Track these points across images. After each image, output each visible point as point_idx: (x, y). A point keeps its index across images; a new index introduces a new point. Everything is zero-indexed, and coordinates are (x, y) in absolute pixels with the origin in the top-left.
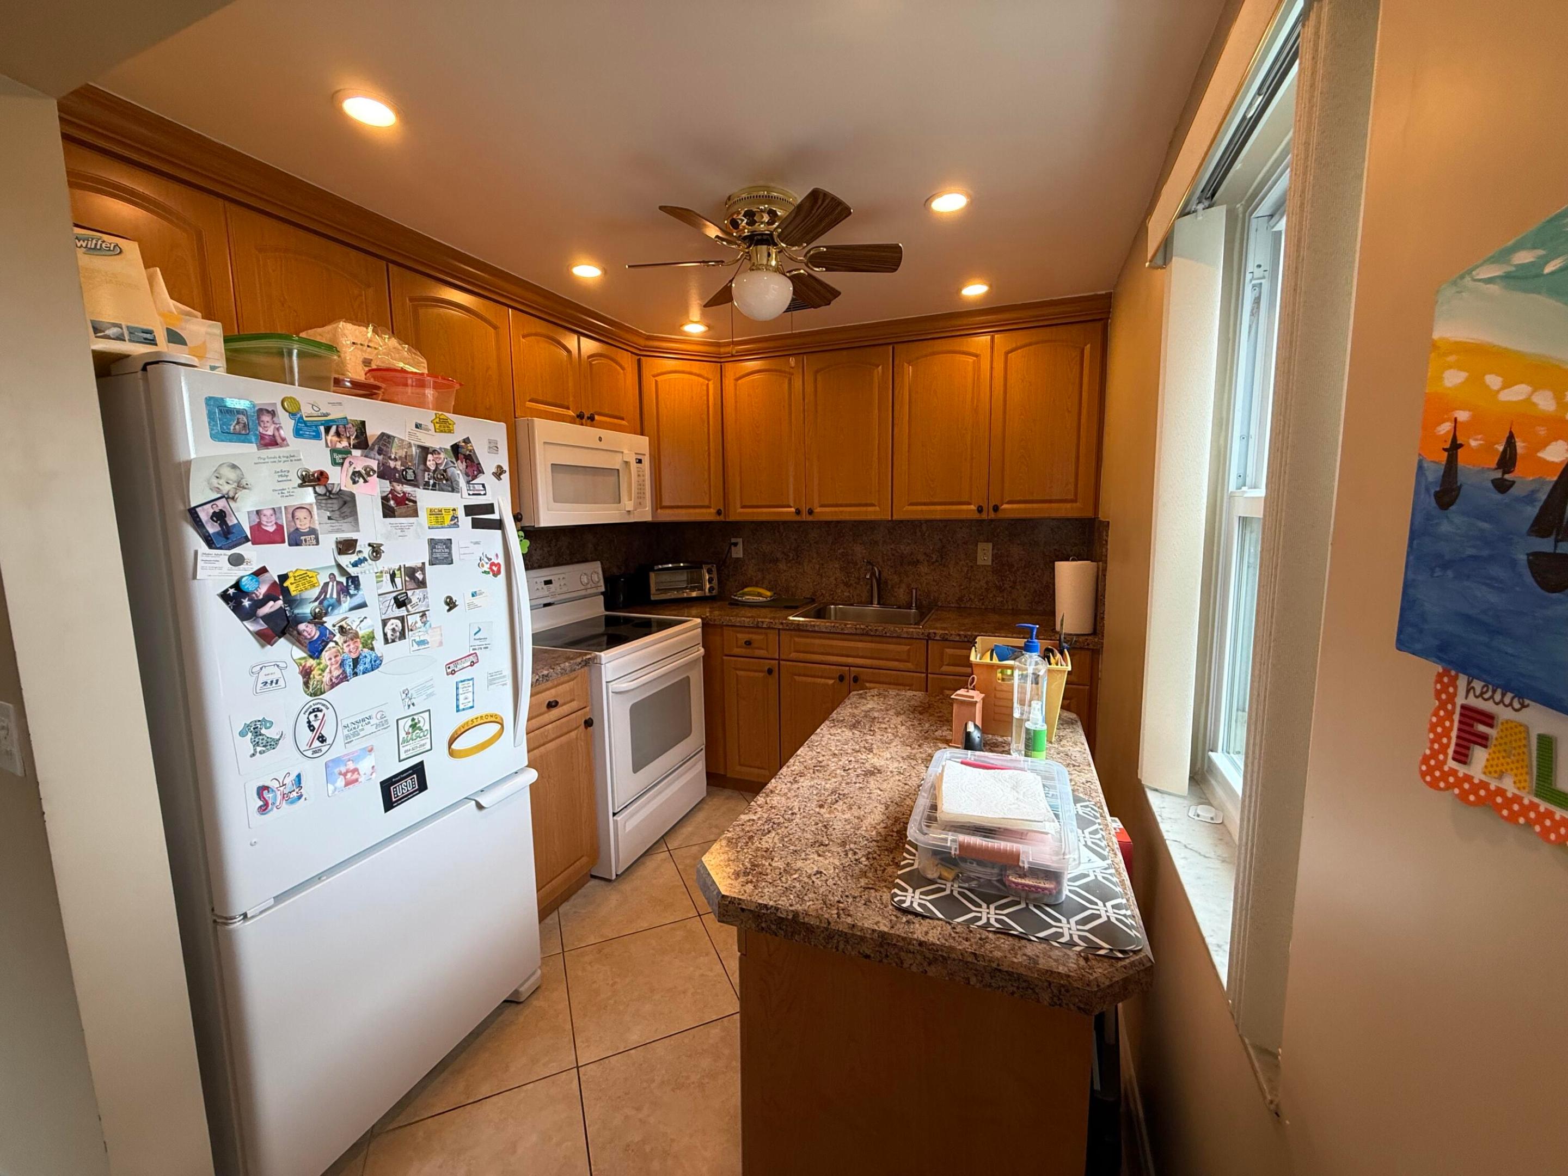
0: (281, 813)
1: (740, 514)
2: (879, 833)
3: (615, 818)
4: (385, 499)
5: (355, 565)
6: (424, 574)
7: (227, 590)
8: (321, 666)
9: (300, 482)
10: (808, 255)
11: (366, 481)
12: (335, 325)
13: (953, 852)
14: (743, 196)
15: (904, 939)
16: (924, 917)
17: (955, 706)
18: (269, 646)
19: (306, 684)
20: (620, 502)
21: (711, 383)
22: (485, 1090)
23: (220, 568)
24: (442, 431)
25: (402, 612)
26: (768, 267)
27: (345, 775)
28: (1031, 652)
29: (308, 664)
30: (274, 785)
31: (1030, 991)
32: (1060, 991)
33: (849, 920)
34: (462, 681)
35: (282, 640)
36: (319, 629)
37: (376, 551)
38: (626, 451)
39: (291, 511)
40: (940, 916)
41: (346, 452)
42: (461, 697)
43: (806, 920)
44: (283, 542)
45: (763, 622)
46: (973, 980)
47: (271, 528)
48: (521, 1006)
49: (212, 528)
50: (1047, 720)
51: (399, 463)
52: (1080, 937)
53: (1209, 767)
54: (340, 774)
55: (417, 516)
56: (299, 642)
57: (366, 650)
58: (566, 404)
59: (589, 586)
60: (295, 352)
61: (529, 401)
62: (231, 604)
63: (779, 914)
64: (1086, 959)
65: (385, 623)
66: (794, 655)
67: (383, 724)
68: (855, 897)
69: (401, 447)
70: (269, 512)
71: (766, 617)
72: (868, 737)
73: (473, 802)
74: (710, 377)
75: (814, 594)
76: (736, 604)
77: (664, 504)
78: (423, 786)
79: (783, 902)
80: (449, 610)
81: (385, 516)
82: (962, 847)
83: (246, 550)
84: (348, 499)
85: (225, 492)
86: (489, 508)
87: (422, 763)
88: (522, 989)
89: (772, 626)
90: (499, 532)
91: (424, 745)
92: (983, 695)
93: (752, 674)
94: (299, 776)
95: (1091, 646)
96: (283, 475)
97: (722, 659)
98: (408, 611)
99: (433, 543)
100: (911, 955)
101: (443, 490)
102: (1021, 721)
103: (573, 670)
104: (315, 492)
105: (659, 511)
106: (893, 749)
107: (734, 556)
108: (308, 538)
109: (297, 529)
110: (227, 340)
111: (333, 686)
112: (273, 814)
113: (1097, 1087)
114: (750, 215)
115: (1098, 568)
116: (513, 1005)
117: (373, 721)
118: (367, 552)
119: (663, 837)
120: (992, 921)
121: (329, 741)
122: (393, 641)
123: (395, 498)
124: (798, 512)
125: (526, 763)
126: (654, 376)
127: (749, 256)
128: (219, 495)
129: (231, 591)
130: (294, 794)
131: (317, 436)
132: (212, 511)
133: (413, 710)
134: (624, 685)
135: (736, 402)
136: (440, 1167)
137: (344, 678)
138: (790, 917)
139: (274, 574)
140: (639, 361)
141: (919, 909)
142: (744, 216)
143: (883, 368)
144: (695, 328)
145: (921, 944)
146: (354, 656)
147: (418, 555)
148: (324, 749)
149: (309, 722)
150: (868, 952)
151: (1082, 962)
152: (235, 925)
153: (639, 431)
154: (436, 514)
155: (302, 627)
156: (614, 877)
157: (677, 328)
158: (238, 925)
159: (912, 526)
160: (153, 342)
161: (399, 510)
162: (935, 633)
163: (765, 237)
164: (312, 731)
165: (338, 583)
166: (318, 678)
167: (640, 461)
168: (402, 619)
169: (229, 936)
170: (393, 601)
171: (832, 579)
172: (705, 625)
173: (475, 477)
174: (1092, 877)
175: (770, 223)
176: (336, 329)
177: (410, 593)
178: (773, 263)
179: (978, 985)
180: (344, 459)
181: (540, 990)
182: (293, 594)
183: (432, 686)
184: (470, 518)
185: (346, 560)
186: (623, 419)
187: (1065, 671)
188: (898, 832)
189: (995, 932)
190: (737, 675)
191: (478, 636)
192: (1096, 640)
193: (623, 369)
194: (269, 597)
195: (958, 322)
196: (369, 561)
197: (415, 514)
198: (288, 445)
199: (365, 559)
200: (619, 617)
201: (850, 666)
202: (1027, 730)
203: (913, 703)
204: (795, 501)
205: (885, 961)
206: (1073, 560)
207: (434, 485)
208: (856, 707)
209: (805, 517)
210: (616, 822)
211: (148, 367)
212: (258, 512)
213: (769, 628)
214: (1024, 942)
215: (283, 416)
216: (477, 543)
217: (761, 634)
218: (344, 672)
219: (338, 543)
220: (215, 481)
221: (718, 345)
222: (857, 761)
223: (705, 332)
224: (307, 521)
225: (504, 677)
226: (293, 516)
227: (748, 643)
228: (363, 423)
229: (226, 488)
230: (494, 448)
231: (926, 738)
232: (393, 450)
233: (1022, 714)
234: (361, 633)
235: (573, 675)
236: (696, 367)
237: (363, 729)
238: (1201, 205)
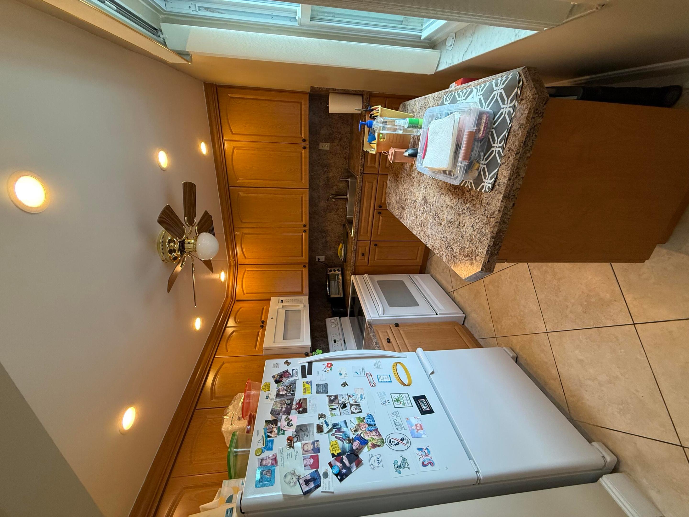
0: (434, 457)
1: (305, 257)
2: (455, 198)
3: (438, 314)
4: (299, 412)
5: (328, 425)
6: (332, 396)
8: (371, 439)
9: (292, 448)
10: (189, 225)
11: (291, 420)
12: (223, 432)
13: (467, 163)
14: (162, 254)
15: (507, 187)
16: (497, 178)
17: (396, 161)
18: (363, 462)
19: (379, 446)
20: (300, 310)
21: (247, 269)
22: (554, 371)
23: (329, 482)
24: (269, 388)
25: (348, 405)
26: (194, 244)
27: (418, 430)
28: (372, 124)
29: (370, 445)
30: (422, 459)
31: (536, 128)
32: (537, 113)
33: (496, 213)
34: (378, 380)
35: (359, 456)
36: (355, 441)
37: (322, 416)
38: (278, 307)
39: (304, 452)
40: (497, 170)
41: (279, 429)
42: (385, 380)
43: (495, 232)
44: (318, 455)
45: (354, 248)
46: (529, 155)
47: (312, 461)
48: (518, 356)
49: (312, 485)
50: (404, 118)
51: (283, 406)
52: (511, 103)
53: (428, 40)
54: (417, 432)
55: (307, 398)
56: (361, 449)
57: (364, 421)
58: (257, 333)
59: (337, 324)
60: (235, 450)
61: (255, 348)
62: (344, 477)
63: (492, 245)
64: (522, 100)
65: (353, 413)
66: (369, 234)
67: (397, 414)
68: (485, 210)
69: (276, 405)
70: (305, 462)
71: (352, 247)
72: (409, 201)
73: (431, 375)
74: (244, 270)
75: (341, 225)
76: (345, 260)
77: (300, 290)
78: (424, 397)
79: (486, 243)
80: (347, 385)
81: (307, 412)
82: (464, 159)
83: (321, 471)
84: (299, 428)
86: (303, 367)
87: (413, 397)
88: (511, 355)
89: (355, 244)
90: (313, 363)
91: (406, 397)
92: (391, 148)
93: (376, 254)
94: (418, 449)
95: (368, 97)
96: (289, 455)
97: (370, 266)
98: (348, 403)
99: (318, 392)
100: (515, 184)
101: (295, 388)
102: (404, 130)
103: (374, 332)
104: (296, 442)
105: (304, 293)
106: (415, 191)
107: (324, 260)
108: (316, 445)
109: (312, 449)
110: (231, 478)
111: (380, 435)
112: (434, 460)
113: (576, 97)
114: (171, 252)
115: (332, 93)
116: (518, 359)
117: (395, 418)
118: (322, 420)
119: (447, 293)
120: (501, 145)
121: (403, 436)
122: (361, 409)
123: (299, 408)
124: (305, 231)
125: (414, 352)
126: (244, 294)
127: (189, 252)
128: (298, 482)
129: (339, 477)
130: (426, 451)
131: (272, 441)
132: (304, 485)
133: (391, 401)
134: (381, 310)
135: (255, 258)
137: (376, 430)
138: (493, 240)
139: (332, 459)
140: (237, 301)
141: (493, 180)
142: (171, 254)
143: (240, 192)
144: (223, 276)
145: (510, 179)
146: (367, 426)
148: (407, 438)
149: (395, 445)
150: (512, 204)
151: (523, 102)
152: (481, 476)
153: (269, 301)
154: (305, 391)
155: (354, 448)
156: (464, 315)
157: (223, 284)
158: (481, 475)
159: (311, 180)
160: (232, 509)
161: (304, 406)
162: (361, 170)
163: (181, 245)
164: (399, 443)
165: (335, 432)
166: (376, 441)
167: (282, 301)
168: (351, 405)
169: (485, 478)
170: (343, 409)
171: (335, 216)
172: (355, 273)
173: (289, 374)
174: (481, 97)
175: (174, 242)
176: (225, 432)
177: (340, 402)
178: (193, 241)
179: (531, 152)
180: (282, 430)
181: (512, 348)
182: (340, 451)
183: (380, 393)
184: (307, 376)
185: (326, 429)
186: (263, 308)
187: (381, 109)
188: (455, 189)
189: (506, 144)
190: (377, 260)
191: (359, 373)
192: (365, 94)
193: (241, 308)
194: (342, 461)
195: (218, 156)
196: (326, 419)
198: (276, 453)
199: (325, 421)
200: (351, 311)
201: (374, 209)
202: (408, 127)
203: (393, 181)
204: (300, 233)
205: (516, 196)
206: (328, 104)
207: (293, 391)
208: (394, 207)
209: (307, 228)
210: (440, 314)
211: (243, 511)
212: (305, 466)
213: (356, 245)
214: (512, 130)
215: (264, 455)
216: (318, 373)
217: (359, 249)
218: (374, 430)
219: (318, 432)
220: (292, 484)
221: (230, 266)
222: (420, 207)
223: (224, 272)
224: (309, 445)
225: (377, 362)
226: (307, 451)
227: (363, 255)
228: (266, 421)
229: (295, 480)
230: (277, 365)
231: (410, 175)
232: (278, 408)
233: (401, 130)
234: (357, 423)
235: (376, 331)
236: (240, 276)
237: (399, 422)
238: (161, 36)
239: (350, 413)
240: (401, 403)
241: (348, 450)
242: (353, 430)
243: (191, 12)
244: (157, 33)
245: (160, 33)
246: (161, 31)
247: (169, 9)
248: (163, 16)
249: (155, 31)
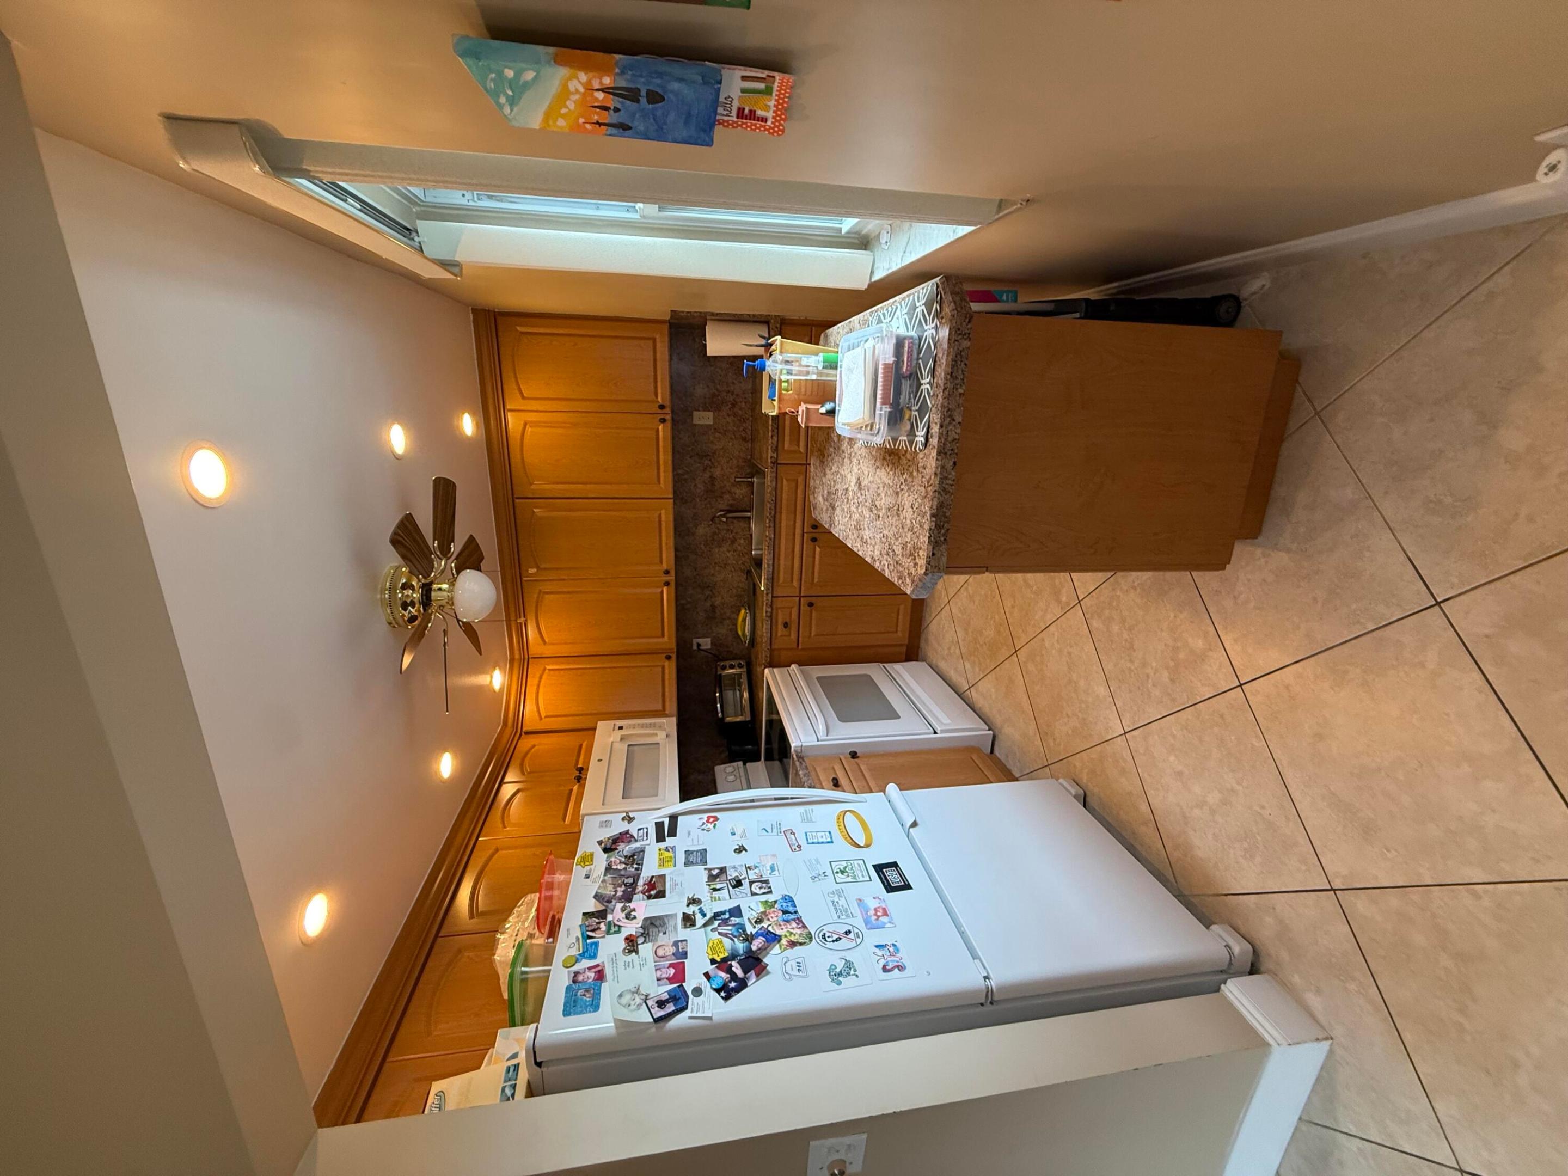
0: (904, 956)
1: (669, 638)
2: (891, 470)
3: (938, 732)
4: (649, 897)
5: (704, 915)
6: (714, 869)
7: (722, 997)
8: (788, 934)
9: (634, 954)
10: (441, 556)
11: (634, 910)
12: (498, 965)
13: (889, 410)
14: (389, 611)
15: (940, 438)
16: (929, 427)
17: (811, 425)
18: (768, 968)
19: (801, 944)
20: (658, 744)
21: (548, 667)
22: (1144, 808)
23: (704, 1002)
24: (592, 861)
25: (746, 883)
26: (451, 591)
27: (879, 917)
28: (765, 366)
29: (786, 943)
30: (882, 962)
31: (963, 353)
32: (960, 334)
33: (933, 477)
34: (807, 840)
35: (765, 960)
36: (757, 938)
37: (693, 901)
38: (612, 739)
39: (658, 959)
40: (927, 416)
41: (609, 925)
42: (820, 840)
43: (935, 507)
44: (684, 963)
45: (766, 612)
46: (961, 391)
47: (672, 971)
48: (1088, 793)
49: (671, 1008)
50: (817, 354)
51: (619, 889)
52: (933, 322)
53: (855, 233)
54: (877, 920)
55: (665, 875)
56: (766, 949)
57: (776, 906)
58: (567, 792)
59: (737, 775)
60: (523, 969)
61: (564, 820)
62: (733, 994)
63: (933, 528)
64: (942, 318)
65: (753, 894)
66: (795, 583)
67: (839, 893)
68: (923, 477)
69: (605, 888)
70: (659, 973)
71: (763, 612)
72: (839, 494)
73: (911, 830)
74: (542, 668)
75: (742, 571)
76: (753, 642)
77: (660, 707)
78: (894, 865)
79: (926, 527)
80: (746, 850)
81: (664, 896)
82: (883, 403)
83: (689, 987)
84: (649, 922)
85: (641, 1001)
86: (659, 826)
87: (874, 866)
88: (1073, 792)
89: (769, 603)
90: (680, 818)
91: (859, 865)
92: (802, 403)
93: (814, 622)
94: (877, 946)
95: (778, 326)
96: (627, 965)
97: (803, 649)
98: (745, 878)
99: (688, 863)
100: (949, 433)
101: (642, 859)
102: (820, 374)
103: (807, 768)
104: (643, 943)
105: (667, 712)
106: (846, 473)
107: (709, 647)
108: (680, 947)
109: (673, 954)
110: (513, 1025)
111: (804, 927)
112: (906, 962)
113: (1078, 315)
114: (405, 606)
115: (712, 320)
116: (1088, 799)
117: (836, 899)
118: (693, 908)
119: (959, 696)
120: (928, 381)
121: (850, 928)
122: (770, 888)
123: (649, 890)
124: (667, 584)
125: (882, 794)
126: (541, 719)
127: (441, 607)
128: (644, 1004)
129: (723, 994)
130: (892, 949)
131: (596, 944)
132: (657, 1009)
133: (829, 872)
134: (821, 727)
135: (566, 643)
136: (1195, 831)
137: (799, 920)
138: (934, 519)
139: (711, 968)
140: (527, 733)
141: (925, 430)
142: (405, 610)
143: (536, 507)
144: (497, 679)
145: (941, 426)
146: (781, 913)
147: (700, 873)
148: (856, 930)
149: (833, 941)
150: (951, 463)
151: (944, 321)
152: (994, 987)
153: (592, 732)
154: (662, 863)
155: (754, 948)
156: (991, 732)
157: (497, 695)
158: (993, 983)
159: (678, 481)
160: (517, 1067)
161: (659, 887)
162: (771, 457)
163: (424, 592)
164: (840, 939)
165: (719, 925)
166: (797, 936)
167: (621, 728)
168: (751, 883)
169: (1002, 989)
170: (736, 889)
171: (729, 555)
172: (771, 665)
173: (632, 836)
174: (906, 316)
175: (412, 588)
176: (500, 962)
177: (729, 878)
178: (445, 586)
179: (964, 387)
180: (615, 925)
181: (1076, 779)
182: (726, 955)
183: (810, 861)
184: (667, 838)
185: (700, 921)
186: (581, 746)
187: (781, 341)
188: (890, 456)
189: (934, 378)
190: (816, 635)
191: (770, 830)
192: (772, 321)
193: (534, 746)
194: (729, 970)
195: (495, 441)
196: (701, 906)
197: (663, 877)
198: (603, 963)
199: (700, 909)
200: (766, 750)
201: (803, 532)
202: (823, 368)
203: (818, 464)
204: (657, 587)
205: (956, 451)
206: (705, 341)
207: (638, 864)
208: (822, 509)
209: (671, 578)
210: (942, 731)
211: (538, 1060)
212: (658, 980)
213: (771, 606)
214: (937, 359)
215: (577, 967)
216: (689, 833)
217: (777, 615)
218: (794, 920)
219: (685, 927)
220: (633, 1007)
221: (512, 660)
222: (853, 498)
223: (500, 669)
224: (667, 949)
225: (806, 811)
226: (662, 957)
227: (786, 625)
228: (584, 914)
229: (638, 1000)
230: (607, 824)
231: (839, 448)
232: (608, 893)
233: (813, 373)
234: (762, 909)
235: (810, 768)
236: (533, 682)
237: (842, 906)
238: (416, 239)
239: (749, 894)
240: (848, 876)
241: (741, 952)
242: (753, 921)
243: (466, 203)
244: (410, 234)
245: (414, 234)
246: (417, 232)
247: (429, 199)
248: (418, 209)
249: (407, 232)
